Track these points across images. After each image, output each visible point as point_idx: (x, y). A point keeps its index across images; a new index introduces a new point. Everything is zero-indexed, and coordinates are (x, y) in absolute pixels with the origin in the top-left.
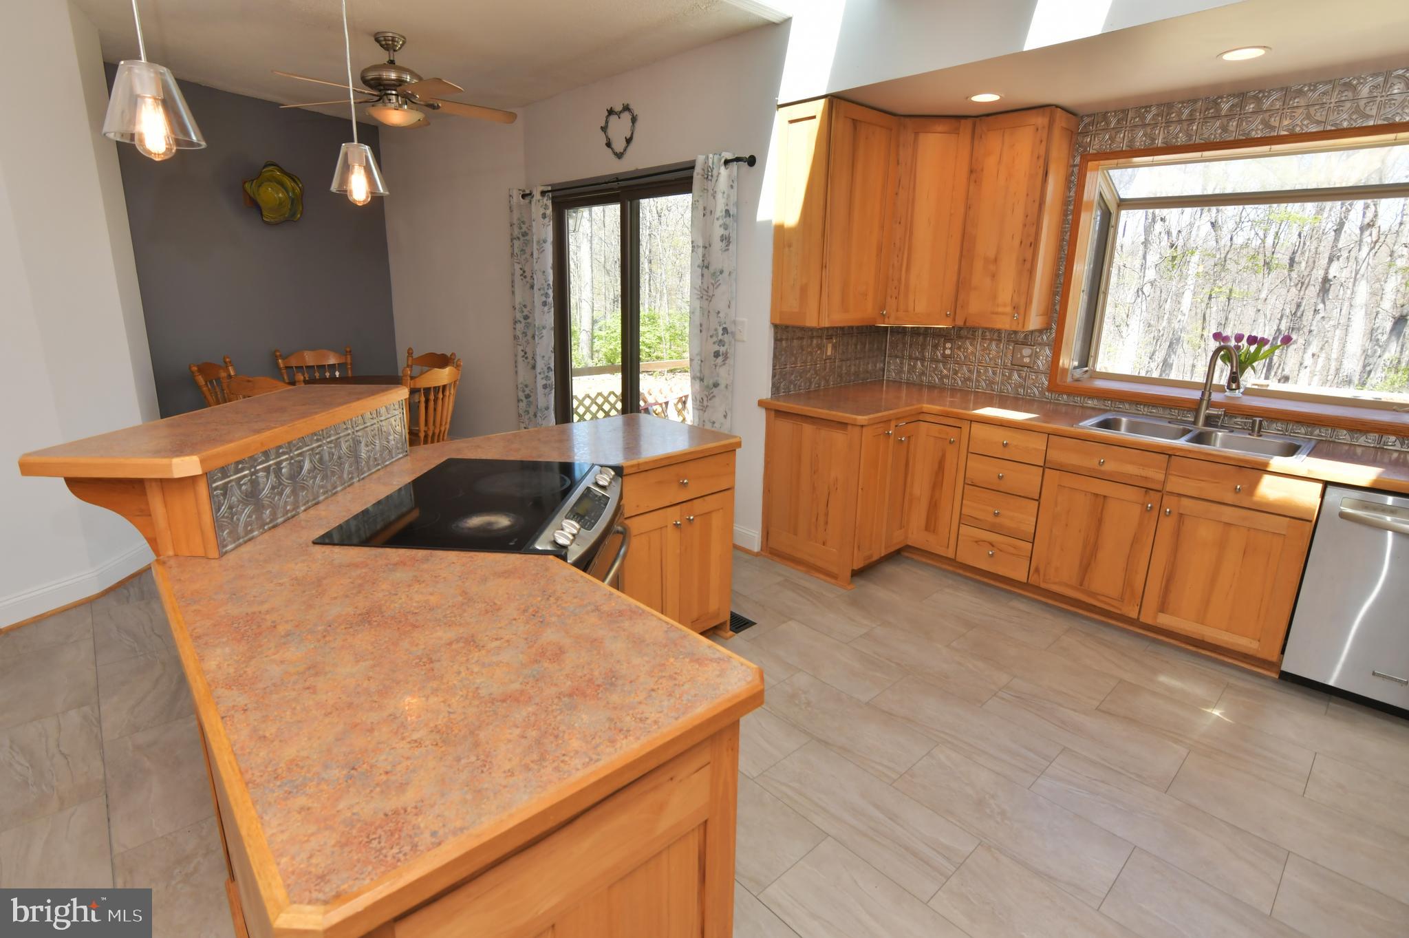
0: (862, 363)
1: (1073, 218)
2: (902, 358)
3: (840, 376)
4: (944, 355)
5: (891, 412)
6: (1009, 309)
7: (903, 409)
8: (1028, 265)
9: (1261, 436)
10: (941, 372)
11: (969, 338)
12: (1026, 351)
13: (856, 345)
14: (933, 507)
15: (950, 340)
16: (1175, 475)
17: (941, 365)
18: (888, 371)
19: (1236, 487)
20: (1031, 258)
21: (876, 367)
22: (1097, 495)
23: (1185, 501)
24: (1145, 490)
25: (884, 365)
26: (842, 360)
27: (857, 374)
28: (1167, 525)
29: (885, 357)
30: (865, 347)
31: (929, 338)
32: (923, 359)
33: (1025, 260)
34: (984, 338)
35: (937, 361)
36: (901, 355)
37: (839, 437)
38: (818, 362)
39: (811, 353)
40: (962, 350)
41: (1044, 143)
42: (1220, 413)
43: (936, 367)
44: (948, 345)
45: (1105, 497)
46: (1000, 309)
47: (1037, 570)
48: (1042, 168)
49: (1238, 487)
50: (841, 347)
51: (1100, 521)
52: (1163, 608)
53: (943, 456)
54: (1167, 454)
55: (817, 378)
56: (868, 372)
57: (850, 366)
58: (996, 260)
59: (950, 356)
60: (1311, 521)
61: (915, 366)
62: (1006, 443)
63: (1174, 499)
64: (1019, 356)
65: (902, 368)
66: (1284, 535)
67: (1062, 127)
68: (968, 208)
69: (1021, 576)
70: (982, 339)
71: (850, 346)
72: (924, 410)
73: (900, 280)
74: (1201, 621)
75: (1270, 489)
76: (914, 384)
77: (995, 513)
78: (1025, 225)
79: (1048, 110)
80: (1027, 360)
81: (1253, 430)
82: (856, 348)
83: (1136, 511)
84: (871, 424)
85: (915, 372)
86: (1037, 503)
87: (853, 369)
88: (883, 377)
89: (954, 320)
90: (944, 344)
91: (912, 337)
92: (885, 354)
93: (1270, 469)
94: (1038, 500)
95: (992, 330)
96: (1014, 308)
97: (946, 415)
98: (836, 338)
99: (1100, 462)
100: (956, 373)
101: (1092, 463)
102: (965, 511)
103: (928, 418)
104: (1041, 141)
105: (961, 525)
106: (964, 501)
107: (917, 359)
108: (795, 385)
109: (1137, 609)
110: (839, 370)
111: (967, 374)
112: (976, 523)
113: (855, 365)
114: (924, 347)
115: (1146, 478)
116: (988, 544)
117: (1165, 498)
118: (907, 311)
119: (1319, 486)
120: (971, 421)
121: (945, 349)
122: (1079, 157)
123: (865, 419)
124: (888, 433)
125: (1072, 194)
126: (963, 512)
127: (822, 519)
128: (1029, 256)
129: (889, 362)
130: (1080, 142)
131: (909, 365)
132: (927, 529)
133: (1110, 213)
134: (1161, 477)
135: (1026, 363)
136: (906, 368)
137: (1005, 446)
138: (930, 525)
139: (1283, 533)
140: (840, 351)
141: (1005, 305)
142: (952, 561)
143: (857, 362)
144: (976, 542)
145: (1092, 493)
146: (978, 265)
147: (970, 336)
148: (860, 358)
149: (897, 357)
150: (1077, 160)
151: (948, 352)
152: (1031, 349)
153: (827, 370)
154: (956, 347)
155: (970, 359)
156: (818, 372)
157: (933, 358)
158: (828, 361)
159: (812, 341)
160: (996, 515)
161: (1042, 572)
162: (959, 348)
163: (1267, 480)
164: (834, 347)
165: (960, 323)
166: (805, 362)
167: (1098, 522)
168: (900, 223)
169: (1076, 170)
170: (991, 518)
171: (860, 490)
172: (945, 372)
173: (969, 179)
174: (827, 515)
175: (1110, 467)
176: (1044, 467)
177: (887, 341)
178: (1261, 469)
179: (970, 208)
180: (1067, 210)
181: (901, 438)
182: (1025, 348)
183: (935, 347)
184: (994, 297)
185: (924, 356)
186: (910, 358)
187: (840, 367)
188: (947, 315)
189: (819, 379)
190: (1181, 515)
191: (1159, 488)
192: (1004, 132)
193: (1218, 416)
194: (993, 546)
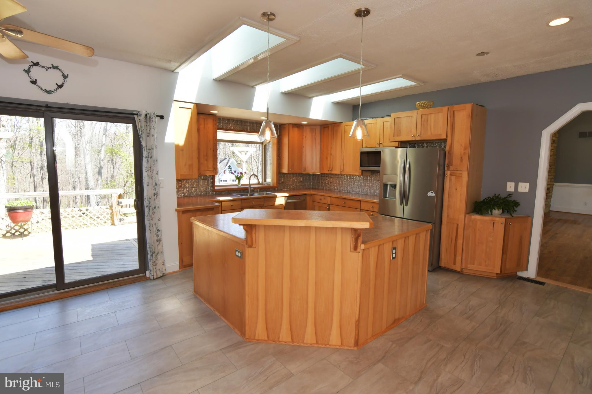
33: (215, 156)
58: (207, 155)
78: (214, 146)
99: (253, 204)
119: (284, 198)
120: (221, 202)
128: (216, 154)
137: (232, 206)
146: (202, 157)
184: (208, 166)
192: (204, 119)
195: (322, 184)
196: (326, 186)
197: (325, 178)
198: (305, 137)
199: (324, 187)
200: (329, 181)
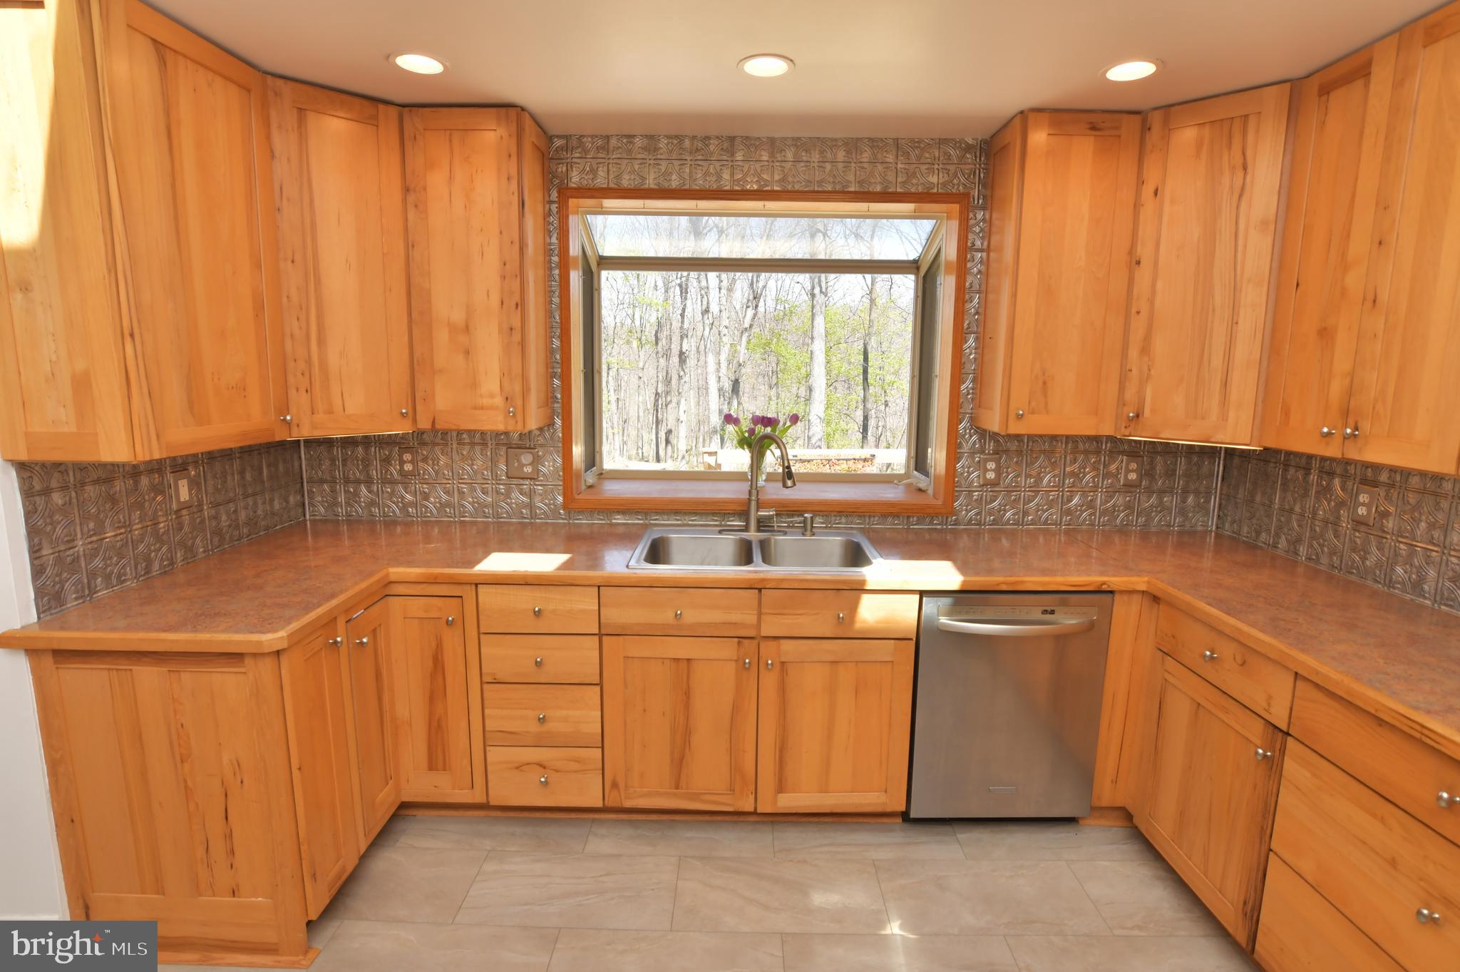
0: (260, 502)
1: (560, 271)
2: (333, 481)
3: (218, 532)
4: (401, 472)
5: (334, 602)
6: (498, 401)
7: (354, 588)
8: (517, 337)
9: (814, 535)
10: (403, 498)
11: (438, 444)
12: (526, 458)
13: (242, 473)
14: (436, 730)
15: (408, 449)
16: (769, 614)
17: (400, 487)
18: (311, 504)
19: (839, 615)
20: (520, 325)
21: (287, 502)
22: (678, 659)
23: (787, 646)
24: (736, 639)
25: (303, 496)
26: (216, 505)
27: (252, 522)
28: (770, 681)
29: (302, 483)
30: (261, 473)
31: (373, 449)
32: (369, 482)
33: (511, 329)
34: (460, 443)
35: (393, 482)
36: (329, 478)
37: (226, 680)
38: (161, 519)
39: (140, 506)
40: (431, 462)
41: (514, 158)
42: (771, 513)
43: (393, 491)
44: (407, 457)
45: (688, 660)
46: (486, 401)
47: (615, 785)
48: (516, 194)
49: (841, 615)
50: (211, 482)
51: (687, 694)
52: (781, 788)
53: (439, 646)
54: (756, 588)
55: (164, 549)
56: (273, 514)
57: (235, 511)
58: (467, 328)
59: (412, 473)
60: (911, 639)
61: (356, 494)
62: (539, 610)
63: (772, 644)
64: (516, 464)
65: (335, 498)
66: (892, 662)
67: (533, 143)
68: (409, 246)
69: (593, 798)
70: (458, 444)
71: (229, 478)
72: (393, 578)
73: (309, 362)
74: (824, 789)
75: (870, 611)
76: (359, 521)
77: (540, 719)
78: (504, 277)
79: (512, 112)
80: (528, 469)
81: (805, 527)
82: (243, 478)
83: (730, 668)
84: (297, 640)
85: (359, 503)
86: (598, 688)
87: (243, 515)
88: (305, 516)
89: (415, 421)
90: (400, 456)
91: (343, 447)
92: (302, 478)
93: (868, 587)
94: (600, 684)
95: (471, 433)
96: (507, 399)
97: (434, 581)
98: (196, 468)
99: (676, 615)
100: (426, 497)
101: (667, 616)
102: (490, 725)
103: (401, 589)
104: (510, 156)
105: (488, 748)
106: (487, 711)
107: (358, 482)
108: (107, 578)
109: (752, 798)
110: (214, 524)
111: (444, 497)
112: (512, 739)
113: (246, 508)
114: (367, 463)
115: (735, 624)
116: (538, 767)
117: (763, 645)
118: (330, 412)
119: (917, 597)
120: (476, 585)
121: (402, 463)
122: (555, 191)
123: (282, 638)
124: (336, 642)
125: (554, 240)
126: (487, 728)
127: (218, 848)
128: (516, 323)
129: (310, 492)
130: (554, 170)
131: (347, 492)
132: (431, 767)
133: (592, 272)
134: (751, 618)
135: (528, 473)
136: (342, 498)
137: (538, 614)
138: (436, 760)
139: (889, 659)
140: (210, 489)
141: (492, 396)
142: (484, 807)
143: (250, 501)
144: (517, 768)
145: (670, 659)
146: (442, 336)
147: (438, 440)
148: (255, 494)
149: (322, 481)
150: (554, 195)
151: (408, 467)
152: (531, 453)
153: (186, 528)
154: (419, 458)
155: (443, 473)
156: (165, 538)
157: (386, 478)
158: (184, 512)
159: (136, 483)
160: (542, 721)
161: (622, 785)
162: (425, 460)
163: (866, 600)
164: (194, 484)
165: (424, 424)
166: (128, 526)
167: (686, 697)
168: (293, 262)
169: (554, 207)
170: (534, 727)
171: (296, 773)
172: (409, 497)
173: (405, 201)
174: (229, 836)
175: (691, 616)
176: (600, 635)
177: (300, 458)
178: (859, 588)
179: (413, 246)
180: (550, 262)
181: (360, 638)
182: (523, 453)
183: (387, 461)
184: (474, 385)
185: (369, 476)
186: (347, 481)
187: (216, 517)
188: (402, 414)
189: (169, 549)
190: (783, 663)
191: (752, 633)
192: (451, 135)
193: (770, 518)
194: (544, 768)
195: (1289, 521)
196: (1312, 538)
197: (1313, 477)
198: (1156, 193)
199: (1299, 540)
200: (1341, 504)
